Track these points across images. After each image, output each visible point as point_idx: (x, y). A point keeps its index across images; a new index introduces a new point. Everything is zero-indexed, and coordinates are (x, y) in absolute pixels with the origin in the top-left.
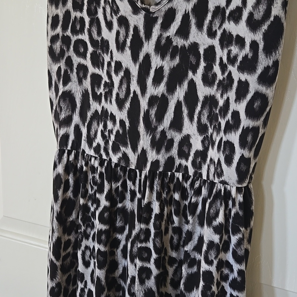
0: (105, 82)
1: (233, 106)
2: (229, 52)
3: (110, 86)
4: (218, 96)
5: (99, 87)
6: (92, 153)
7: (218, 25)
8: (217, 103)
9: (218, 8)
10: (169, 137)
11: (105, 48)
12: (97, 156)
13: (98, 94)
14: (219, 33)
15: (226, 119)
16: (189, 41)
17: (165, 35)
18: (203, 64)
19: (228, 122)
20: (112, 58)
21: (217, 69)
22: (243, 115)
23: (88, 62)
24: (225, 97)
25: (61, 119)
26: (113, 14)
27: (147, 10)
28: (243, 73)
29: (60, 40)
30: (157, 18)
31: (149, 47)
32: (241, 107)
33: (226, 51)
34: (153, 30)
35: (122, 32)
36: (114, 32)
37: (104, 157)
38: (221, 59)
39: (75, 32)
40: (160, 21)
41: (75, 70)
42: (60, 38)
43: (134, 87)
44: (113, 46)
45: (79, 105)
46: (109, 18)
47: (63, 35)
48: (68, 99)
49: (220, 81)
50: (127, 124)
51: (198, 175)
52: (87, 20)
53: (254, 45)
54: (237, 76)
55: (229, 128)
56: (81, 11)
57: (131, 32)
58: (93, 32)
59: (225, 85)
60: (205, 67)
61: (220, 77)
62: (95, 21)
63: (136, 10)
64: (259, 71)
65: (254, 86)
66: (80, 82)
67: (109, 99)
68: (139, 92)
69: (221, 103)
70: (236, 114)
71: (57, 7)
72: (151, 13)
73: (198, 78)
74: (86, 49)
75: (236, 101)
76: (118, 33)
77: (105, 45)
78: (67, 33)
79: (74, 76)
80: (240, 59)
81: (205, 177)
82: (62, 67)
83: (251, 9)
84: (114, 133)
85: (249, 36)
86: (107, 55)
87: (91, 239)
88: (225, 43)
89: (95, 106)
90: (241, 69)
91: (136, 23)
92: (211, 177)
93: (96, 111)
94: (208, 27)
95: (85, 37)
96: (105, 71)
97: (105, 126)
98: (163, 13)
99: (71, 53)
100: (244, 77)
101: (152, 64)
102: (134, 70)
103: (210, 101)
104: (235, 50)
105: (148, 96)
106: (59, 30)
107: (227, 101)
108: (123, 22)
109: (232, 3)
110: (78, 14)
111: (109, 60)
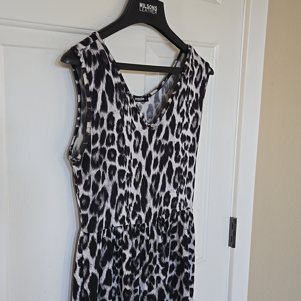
0: (128, 173)
1: (188, 170)
3: (130, 175)
4: (182, 166)
5: (123, 178)
6: (118, 224)
7: (180, 131)
8: (182, 170)
9: (179, 123)
10: (160, 196)
11: (127, 152)
12: (122, 225)
13: (123, 182)
14: (180, 135)
16: (168, 141)
17: (158, 140)
18: (175, 152)
19: (187, 178)
20: (131, 158)
21: (180, 153)
22: (193, 173)
23: (116, 164)
24: (185, 166)
25: (100, 209)
26: (132, 130)
27: (149, 126)
28: (191, 153)
29: (99, 151)
30: (154, 130)
31: (151, 148)
32: (192, 170)
33: (183, 144)
34: (153, 138)
35: (137, 141)
36: (133, 141)
37: (127, 224)
38: (182, 148)
39: (108, 144)
40: (156, 132)
41: (108, 171)
42: (99, 150)
43: (144, 172)
44: (132, 150)
45: (110, 195)
46: (129, 133)
47: (101, 147)
48: (104, 193)
49: (182, 158)
50: (140, 197)
51: (174, 210)
52: (116, 135)
53: (194, 139)
54: (189, 155)
55: (188, 181)
56: (112, 130)
57: (142, 140)
58: (120, 143)
59: (184, 161)
60: (175, 153)
61: (182, 157)
62: (121, 136)
63: (144, 127)
64: (196, 151)
65: (195, 158)
66: (111, 178)
67: (130, 184)
68: (146, 175)
69: (184, 170)
70: (190, 173)
71: (96, 129)
72: (152, 127)
73: (172, 160)
74: (115, 154)
75: (189, 167)
76: (135, 141)
77: (126, 150)
78: (104, 146)
79: (107, 175)
80: (189, 146)
81: (178, 210)
82: (101, 170)
83: (191, 123)
84: (133, 205)
85: (192, 136)
86: (129, 156)
88: (183, 140)
89: (120, 191)
90: (190, 151)
91: (144, 135)
92: (182, 209)
93: (121, 195)
94: (176, 133)
95: (115, 147)
96: (127, 167)
97: (127, 203)
98: (157, 128)
99: (106, 159)
100: (191, 155)
101: (153, 157)
102: (144, 163)
103: (179, 170)
104: (187, 142)
105: (151, 175)
106: (98, 144)
108: (138, 134)
109: (184, 121)
110: (111, 132)
111: (130, 159)
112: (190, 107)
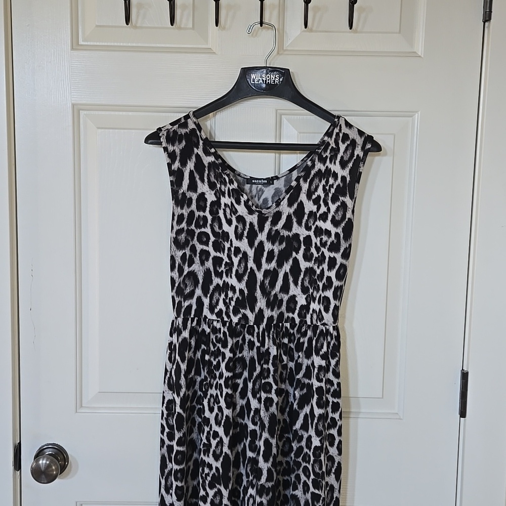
0: (226, 262)
1: (327, 273)
2: (321, 239)
3: (230, 265)
4: (315, 267)
5: (220, 266)
6: (214, 317)
7: (312, 223)
8: (316, 272)
9: (311, 212)
10: (280, 298)
11: (225, 238)
12: (219, 319)
13: (220, 271)
14: (313, 228)
15: (323, 282)
16: (292, 233)
17: (274, 229)
18: (303, 247)
19: (324, 284)
20: (231, 245)
21: (313, 250)
22: (334, 279)
23: (210, 248)
24: (321, 268)
25: (186, 294)
26: (232, 214)
27: (260, 212)
28: (332, 253)
29: (185, 232)
30: (268, 217)
31: (262, 237)
32: (332, 274)
33: (319, 239)
34: (265, 225)
35: (240, 226)
36: (233, 226)
37: (226, 319)
38: (316, 244)
39: (198, 226)
40: (270, 219)
41: (198, 255)
43: (251, 264)
44: (232, 236)
45: (201, 281)
46: (229, 216)
47: (188, 229)
48: (192, 277)
49: (316, 257)
50: (246, 292)
51: (303, 322)
52: (210, 218)
53: (337, 235)
54: (327, 254)
55: (325, 288)
56: (204, 211)
57: (248, 226)
58: (215, 226)
59: (320, 260)
60: (304, 249)
61: (316, 255)
62: (216, 219)
63: (251, 212)
64: (342, 251)
65: (339, 260)
66: (202, 263)
67: (229, 275)
68: (255, 268)
69: (318, 272)
70: (329, 278)
71: (182, 208)
72: (263, 214)
73: (300, 256)
74: (208, 238)
75: (328, 270)
76: (236, 227)
77: (226, 236)
78: (191, 227)
79: (197, 259)
80: (329, 243)
81: (309, 323)
82: (187, 253)
83: (333, 214)
84: (234, 299)
85: (333, 230)
86: (228, 243)
87: (214, 388)
88: (318, 233)
89: (216, 281)
90: (330, 250)
91: (251, 221)
92: (314, 322)
93: (218, 285)
94: (305, 224)
95: (208, 230)
96: (226, 254)
97: (226, 295)
98: (272, 214)
99: (195, 241)
100: (332, 255)
101: (265, 248)
102: (251, 253)
103: (310, 271)
104: (325, 238)
105: (263, 270)
106: (184, 225)
107: (323, 271)
108: (241, 219)
109: (321, 210)
110: (202, 214)
111: (230, 246)
112: (332, 193)
